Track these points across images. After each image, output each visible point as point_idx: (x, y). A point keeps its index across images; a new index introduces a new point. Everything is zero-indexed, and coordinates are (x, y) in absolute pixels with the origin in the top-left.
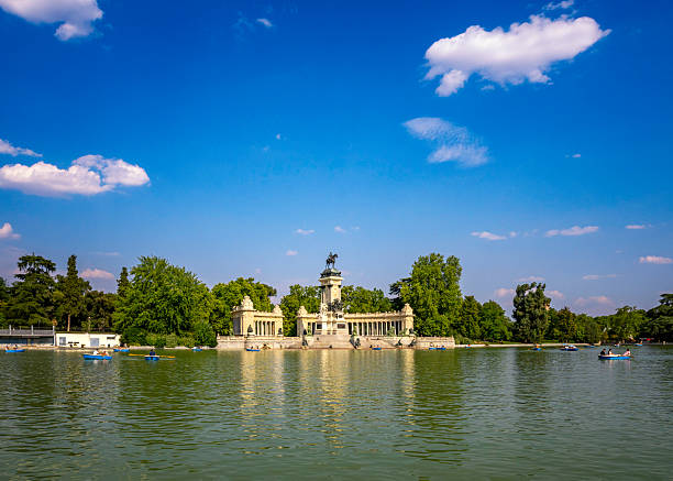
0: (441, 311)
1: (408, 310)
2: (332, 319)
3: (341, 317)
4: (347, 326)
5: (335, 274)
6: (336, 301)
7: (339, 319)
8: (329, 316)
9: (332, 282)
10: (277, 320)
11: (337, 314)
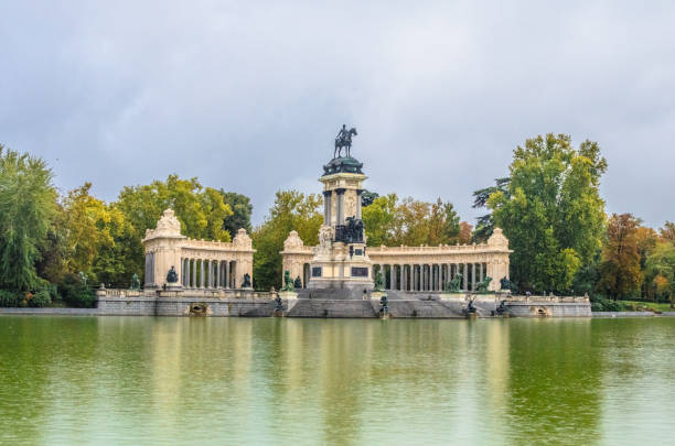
1: (499, 241)
2: (341, 257)
3: (359, 252)
4: (370, 270)
6: (351, 223)
7: (356, 258)
8: (335, 251)
9: (343, 185)
10: (242, 258)
11: (351, 248)
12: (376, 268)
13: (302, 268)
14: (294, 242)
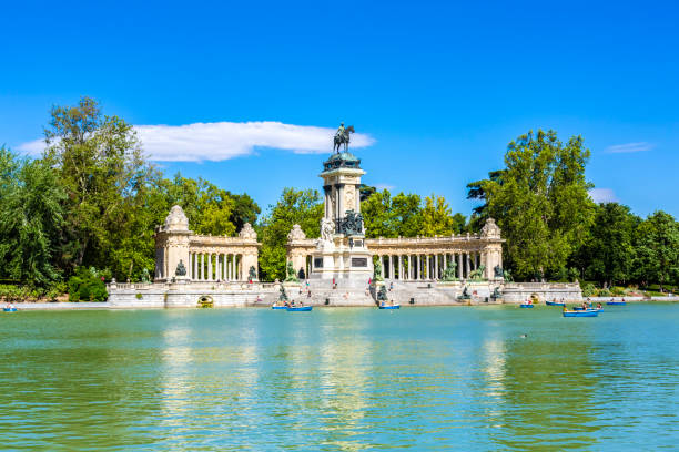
0: (554, 224)
1: (492, 231)
2: (342, 248)
3: (358, 244)
4: (370, 261)
5: (349, 164)
6: (350, 216)
7: (356, 249)
8: (337, 242)
9: (342, 180)
10: (247, 250)
11: (351, 240)
12: (375, 258)
13: (305, 259)
14: (297, 235)
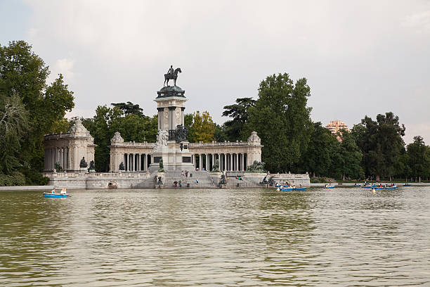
1: (256, 139)
2: (175, 150)
3: (185, 147)
5: (177, 93)
6: (180, 129)
7: (184, 151)
9: (175, 104)
11: (182, 144)
12: (197, 156)
